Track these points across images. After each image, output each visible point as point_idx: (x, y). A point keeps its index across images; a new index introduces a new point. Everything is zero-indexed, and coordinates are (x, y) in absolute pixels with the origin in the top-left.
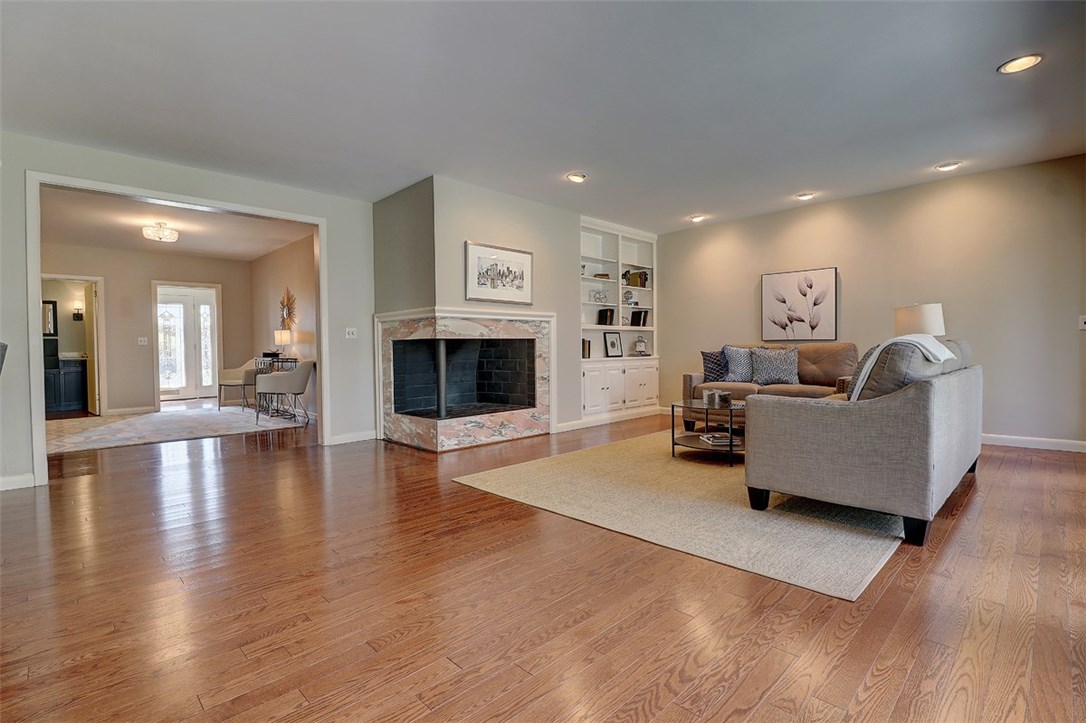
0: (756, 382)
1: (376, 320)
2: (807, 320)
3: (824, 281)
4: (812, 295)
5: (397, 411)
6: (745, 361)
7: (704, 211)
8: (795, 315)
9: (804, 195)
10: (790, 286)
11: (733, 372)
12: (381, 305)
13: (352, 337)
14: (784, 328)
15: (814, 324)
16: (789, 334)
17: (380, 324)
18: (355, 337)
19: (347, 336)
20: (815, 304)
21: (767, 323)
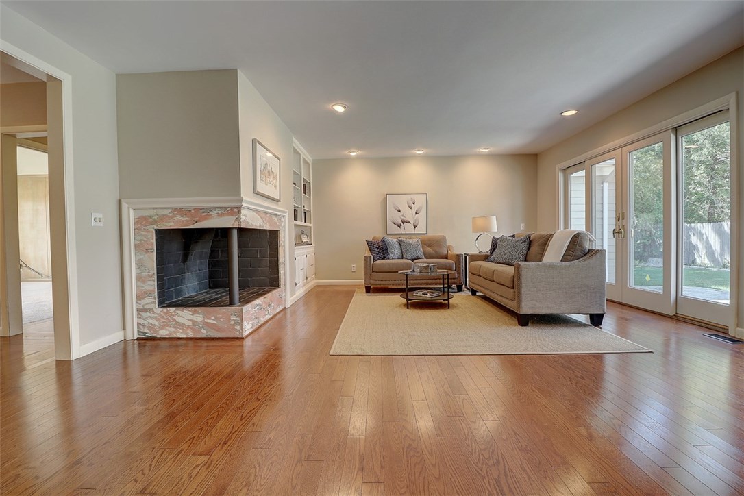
0: (406, 258)
1: (125, 206)
2: (412, 222)
3: (420, 201)
4: (415, 208)
5: (161, 303)
6: (397, 246)
7: (359, 148)
8: (406, 219)
9: (419, 151)
10: (402, 202)
11: (392, 253)
12: (127, 189)
13: (98, 224)
14: (399, 226)
15: (416, 224)
16: (402, 230)
17: (131, 211)
18: (101, 224)
19: (93, 223)
20: (416, 214)
21: (389, 222)
